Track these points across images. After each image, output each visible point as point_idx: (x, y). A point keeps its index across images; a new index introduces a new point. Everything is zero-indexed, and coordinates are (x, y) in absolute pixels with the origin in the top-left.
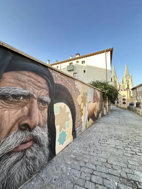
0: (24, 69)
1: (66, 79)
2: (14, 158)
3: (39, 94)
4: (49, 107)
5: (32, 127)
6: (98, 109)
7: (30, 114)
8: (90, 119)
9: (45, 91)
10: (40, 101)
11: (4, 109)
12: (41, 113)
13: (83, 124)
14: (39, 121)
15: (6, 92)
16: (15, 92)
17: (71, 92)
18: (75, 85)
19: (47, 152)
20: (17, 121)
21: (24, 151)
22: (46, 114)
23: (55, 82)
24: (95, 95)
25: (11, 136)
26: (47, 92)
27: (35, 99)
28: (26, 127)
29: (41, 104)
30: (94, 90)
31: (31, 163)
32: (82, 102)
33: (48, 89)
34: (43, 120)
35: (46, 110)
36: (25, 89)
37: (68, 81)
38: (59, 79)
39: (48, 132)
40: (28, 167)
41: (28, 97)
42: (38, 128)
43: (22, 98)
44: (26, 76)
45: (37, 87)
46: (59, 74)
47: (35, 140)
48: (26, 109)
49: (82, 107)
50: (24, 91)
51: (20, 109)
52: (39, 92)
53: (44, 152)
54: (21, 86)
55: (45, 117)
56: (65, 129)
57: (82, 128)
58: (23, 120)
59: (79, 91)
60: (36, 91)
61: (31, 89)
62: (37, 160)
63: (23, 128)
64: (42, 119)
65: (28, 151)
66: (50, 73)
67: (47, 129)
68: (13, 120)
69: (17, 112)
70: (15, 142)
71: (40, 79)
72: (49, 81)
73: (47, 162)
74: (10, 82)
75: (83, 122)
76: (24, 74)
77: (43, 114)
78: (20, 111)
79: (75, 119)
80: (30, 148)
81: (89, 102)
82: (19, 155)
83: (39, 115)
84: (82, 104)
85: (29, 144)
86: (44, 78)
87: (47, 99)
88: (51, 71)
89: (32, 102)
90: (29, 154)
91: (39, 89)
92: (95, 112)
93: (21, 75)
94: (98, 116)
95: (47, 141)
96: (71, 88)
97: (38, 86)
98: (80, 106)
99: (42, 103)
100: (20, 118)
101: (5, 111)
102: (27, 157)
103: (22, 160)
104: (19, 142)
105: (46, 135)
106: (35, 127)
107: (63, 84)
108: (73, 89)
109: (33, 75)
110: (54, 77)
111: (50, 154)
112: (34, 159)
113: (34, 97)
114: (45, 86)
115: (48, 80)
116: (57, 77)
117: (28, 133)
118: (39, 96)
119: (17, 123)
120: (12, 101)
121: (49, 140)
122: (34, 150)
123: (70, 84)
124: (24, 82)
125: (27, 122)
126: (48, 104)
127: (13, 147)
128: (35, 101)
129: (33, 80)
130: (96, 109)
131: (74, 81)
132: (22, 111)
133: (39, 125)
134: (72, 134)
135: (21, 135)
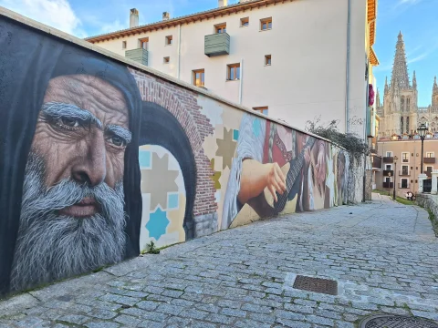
0: (80, 70)
2: (63, 223)
3: (107, 121)
4: (127, 149)
5: (94, 180)
6: (283, 184)
7: (90, 156)
9: (120, 115)
10: (110, 134)
11: (51, 138)
12: (111, 158)
14: (107, 173)
15: (54, 111)
16: (67, 111)
19: (122, 238)
20: (69, 163)
21: (80, 218)
22: (122, 162)
23: (143, 97)
24: (271, 139)
25: (60, 185)
26: (125, 118)
27: (100, 128)
28: (83, 179)
29: (111, 140)
30: (268, 125)
31: (90, 245)
32: (218, 154)
33: (126, 111)
34: (114, 172)
35: (122, 155)
36: (82, 108)
38: (152, 90)
39: (125, 199)
40: (85, 249)
41: (88, 123)
42: (103, 185)
43: (76, 124)
44: (83, 85)
45: (103, 106)
46: (153, 79)
47: (99, 207)
48: (83, 144)
50: (81, 112)
51: (73, 143)
52: (108, 115)
53: (114, 236)
54: (76, 103)
55: (118, 168)
56: (164, 207)
58: (79, 164)
60: (103, 114)
61: (92, 109)
62: (101, 245)
63: (79, 177)
64: (112, 170)
65: (85, 220)
67: (121, 193)
68: (64, 160)
69: (69, 147)
70: (66, 198)
71: (109, 89)
72: (129, 95)
74: (60, 95)
76: (80, 81)
77: (114, 161)
78: (73, 147)
80: (88, 217)
81: (246, 158)
82: (71, 222)
83: (107, 161)
85: (88, 210)
86: (117, 88)
87: (124, 132)
88: (133, 72)
89: (95, 135)
90: (87, 226)
91: (108, 109)
92: (266, 189)
95: (122, 218)
97: (105, 105)
99: (113, 140)
100: (75, 159)
101: (52, 141)
102: (84, 232)
103: (76, 232)
104: (71, 200)
105: (120, 206)
106: (98, 182)
109: (97, 82)
110: (141, 87)
112: (96, 240)
113: (97, 126)
114: (120, 104)
115: (127, 92)
116: (146, 85)
117: (87, 190)
118: (108, 124)
119: (70, 167)
120: (62, 127)
121: (126, 218)
122: (96, 224)
124: (81, 95)
125: (85, 168)
126: (125, 144)
127: (63, 205)
128: (101, 134)
129: (95, 91)
130: (272, 183)
132: (78, 148)
133: (107, 181)
135: (74, 188)
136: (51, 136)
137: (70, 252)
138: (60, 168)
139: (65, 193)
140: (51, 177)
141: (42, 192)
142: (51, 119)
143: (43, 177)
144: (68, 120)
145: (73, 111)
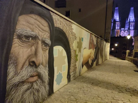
0: (32, 12)
1: (65, 23)
2: (25, 87)
3: (42, 36)
4: (49, 49)
5: (37, 64)
6: (93, 57)
7: (36, 53)
8: (84, 66)
9: (47, 33)
10: (44, 42)
11: (20, 46)
12: (44, 54)
13: (77, 70)
14: (42, 61)
15: (21, 33)
16: (26, 33)
17: (68, 37)
18: (72, 29)
19: (47, 88)
20: (28, 58)
21: (32, 83)
22: (48, 55)
23: (55, 25)
24: (91, 41)
25: (24, 69)
26: (49, 35)
27: (40, 40)
28: (33, 64)
29: (44, 45)
30: (91, 35)
31: (36, 93)
32: (77, 48)
33: (49, 32)
34: (45, 60)
35: (48, 51)
36: (33, 31)
37: (66, 25)
38: (58, 22)
39: (49, 71)
40: (34, 96)
41: (35, 38)
42: (41, 66)
43: (31, 39)
44: (33, 19)
45: (41, 30)
46: (59, 17)
47: (39, 76)
48: (33, 48)
49: (77, 53)
50: (33, 33)
51: (29, 48)
52: (43, 34)
53: (45, 87)
54: (31, 28)
55: (46, 58)
56: (61, 71)
57: (76, 73)
58: (32, 58)
59: (76, 35)
60: (41, 33)
61: (37, 31)
63: (32, 64)
64: (44, 59)
65: (34, 83)
66: (51, 16)
67: (47, 69)
70: (27, 75)
72: (50, 24)
73: (47, 96)
74: (23, 25)
75: (77, 67)
76: (32, 17)
77: (45, 55)
79: (70, 64)
80: (35, 81)
81: (85, 48)
82: (28, 85)
83: (42, 55)
84: (78, 50)
85: (35, 78)
87: (48, 41)
88: (52, 13)
90: (35, 86)
91: (43, 31)
92: (89, 59)
93: (30, 18)
94: (92, 64)
95: (48, 79)
96: (69, 32)
97: (41, 29)
98: (75, 51)
99: (45, 45)
100: (30, 56)
101: (20, 48)
102: (34, 88)
103: (30, 90)
104: (29, 75)
105: (47, 74)
106: (39, 65)
107: (61, 28)
108: (70, 33)
109: (39, 18)
110: (54, 20)
111: (49, 90)
112: (38, 91)
113: (39, 39)
115: (50, 23)
116: (56, 20)
117: (35, 69)
118: (43, 38)
119: (28, 60)
120: (24, 41)
121: (49, 79)
122: (39, 84)
123: (68, 28)
124: (32, 25)
125: (34, 59)
126: (49, 46)
127: (25, 78)
128: (40, 42)
129: (38, 23)
130: (91, 56)
131: (71, 25)
132: (31, 50)
133: (42, 64)
134: (67, 78)
135: (30, 69)
136: (19, 45)
137: (28, 99)
138: (24, 61)
139: (26, 72)
140: (20, 66)
141: (16, 74)
142: (20, 37)
143: (16, 66)
144: (27, 37)
145: (29, 32)
